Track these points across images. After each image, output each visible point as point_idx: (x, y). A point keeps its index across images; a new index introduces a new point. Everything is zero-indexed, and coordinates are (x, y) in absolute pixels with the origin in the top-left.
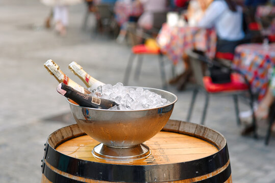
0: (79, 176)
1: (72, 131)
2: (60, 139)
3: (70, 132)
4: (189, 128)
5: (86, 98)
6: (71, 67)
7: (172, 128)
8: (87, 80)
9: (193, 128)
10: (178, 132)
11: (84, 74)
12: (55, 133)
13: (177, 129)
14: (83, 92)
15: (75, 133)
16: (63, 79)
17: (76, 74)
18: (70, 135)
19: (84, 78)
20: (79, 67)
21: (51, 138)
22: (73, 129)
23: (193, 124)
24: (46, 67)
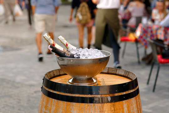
0: (57, 91)
1: (60, 72)
2: (52, 75)
3: (58, 73)
4: (121, 72)
5: (63, 53)
6: (59, 38)
7: (113, 72)
8: (67, 45)
9: (123, 72)
10: (116, 74)
11: (65, 42)
12: (50, 72)
13: (115, 73)
14: (63, 50)
15: (61, 73)
16: (52, 43)
17: (61, 42)
18: (58, 74)
19: (65, 44)
20: (63, 38)
21: (47, 74)
22: (60, 71)
23: (123, 70)
24: (44, 37)
